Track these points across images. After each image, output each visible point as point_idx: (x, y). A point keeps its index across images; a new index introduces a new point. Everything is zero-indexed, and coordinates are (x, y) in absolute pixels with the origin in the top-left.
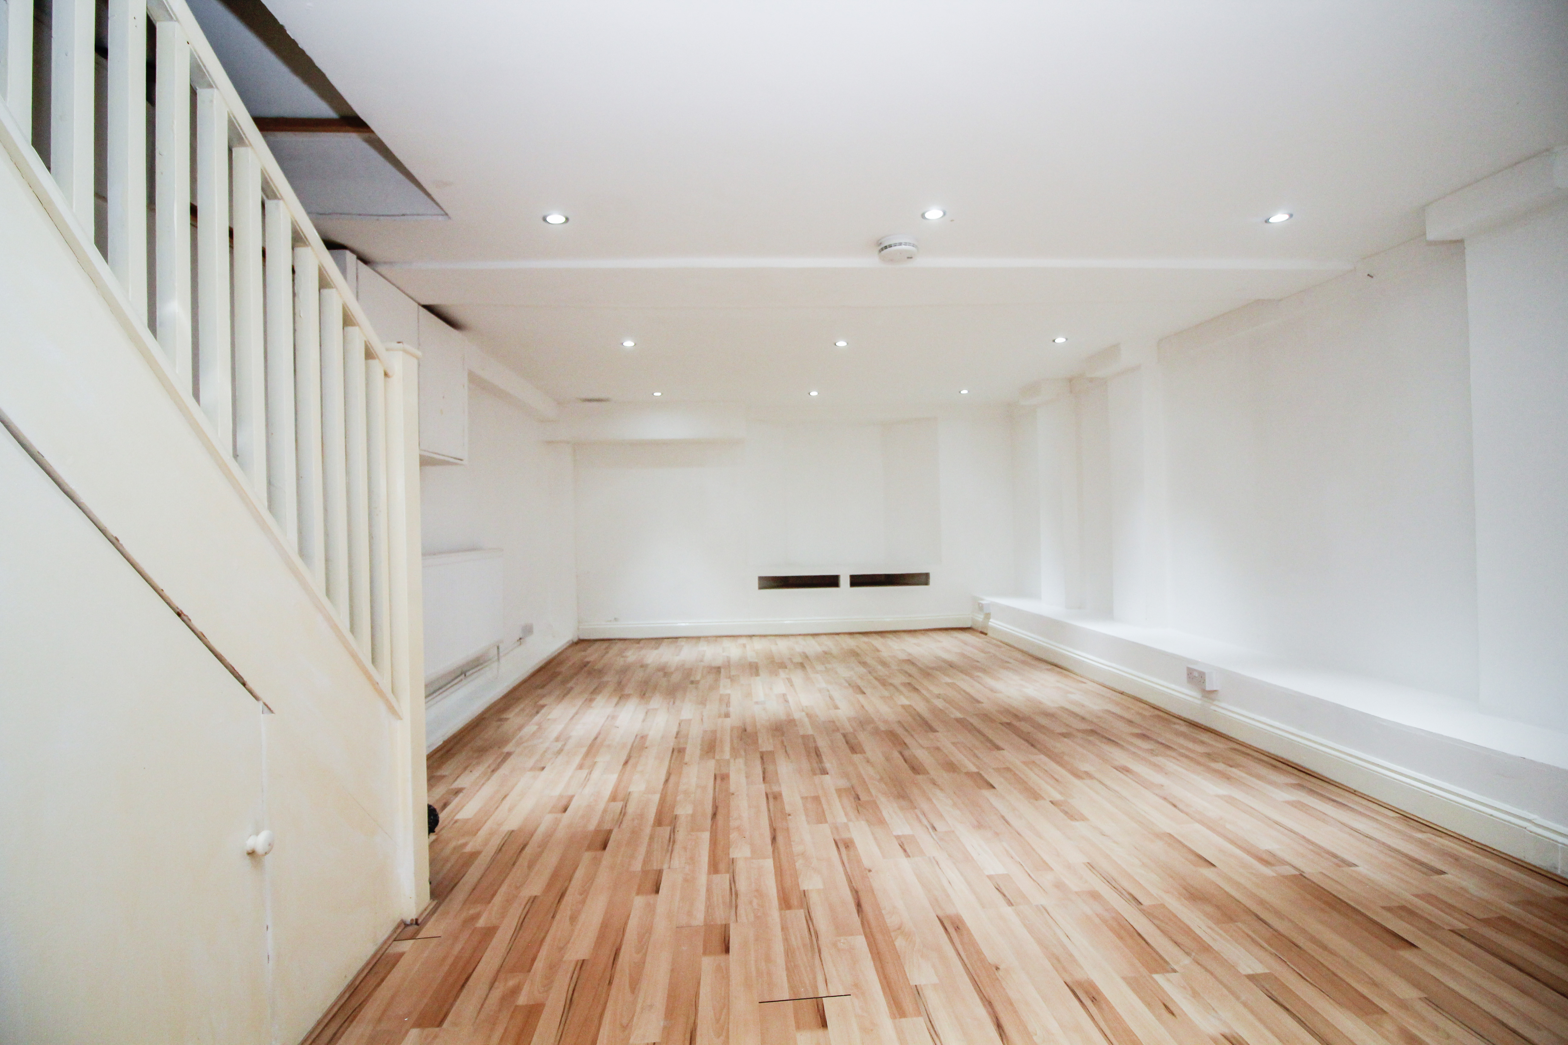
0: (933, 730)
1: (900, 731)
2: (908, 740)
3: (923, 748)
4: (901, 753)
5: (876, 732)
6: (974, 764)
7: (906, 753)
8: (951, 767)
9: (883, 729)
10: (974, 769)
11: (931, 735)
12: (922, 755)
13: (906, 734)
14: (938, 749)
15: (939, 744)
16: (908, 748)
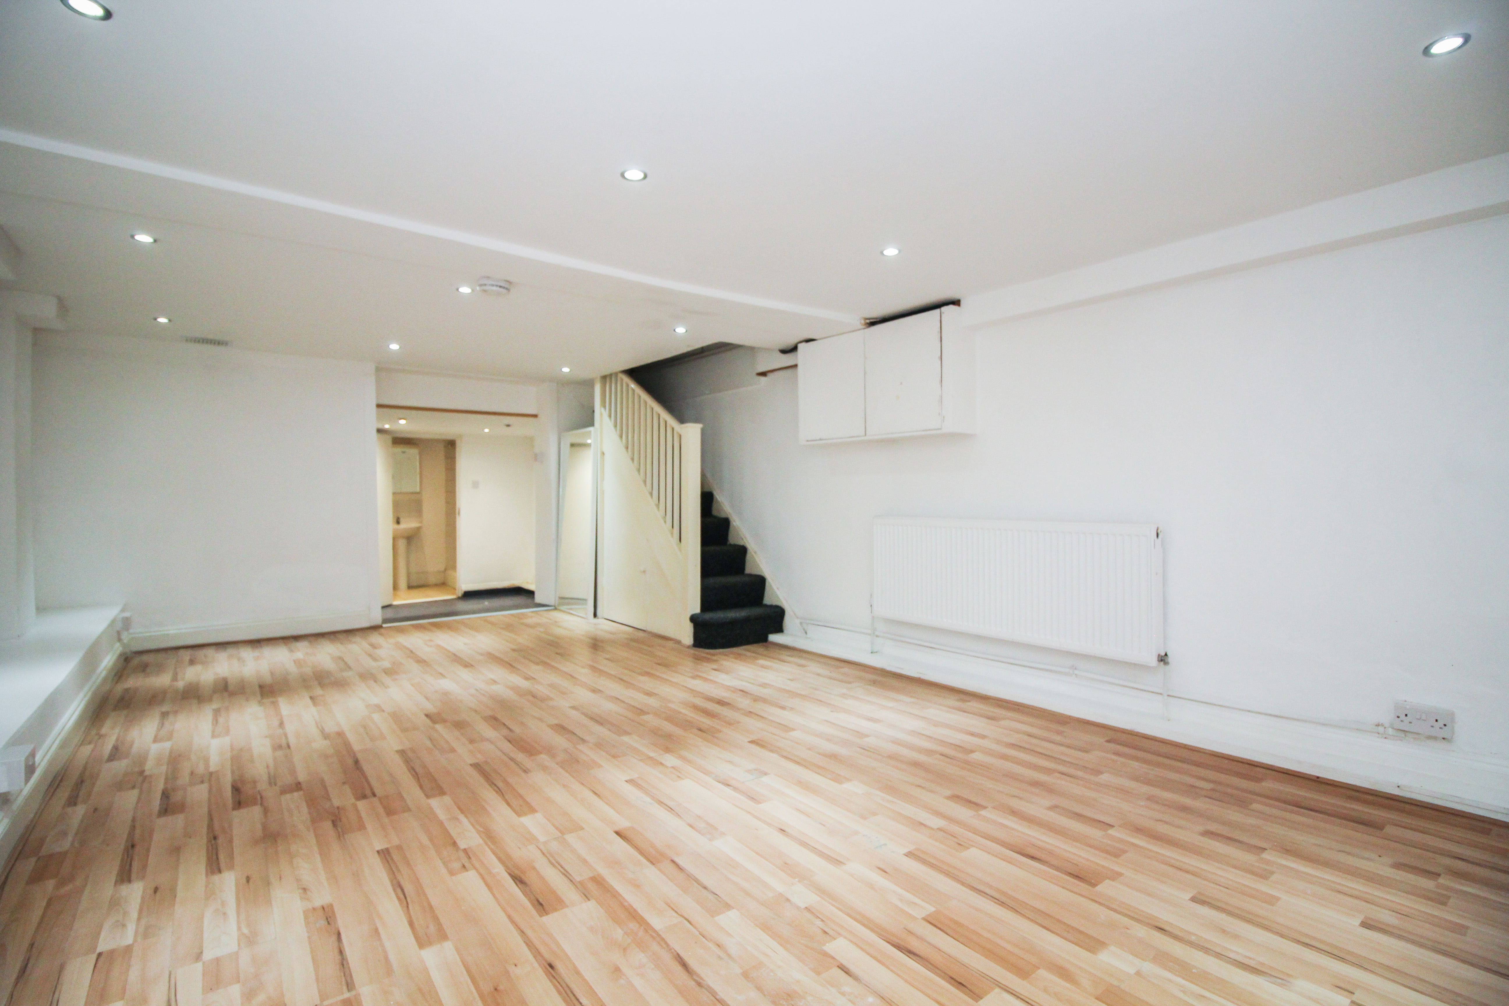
0: (476, 766)
1: (520, 757)
2: (507, 747)
3: (488, 740)
4: (511, 730)
5: (550, 751)
6: (437, 731)
7: (505, 732)
8: (460, 725)
9: (543, 756)
10: (438, 727)
11: (480, 758)
12: (488, 732)
13: (512, 755)
14: (472, 741)
15: (471, 747)
16: (506, 738)
